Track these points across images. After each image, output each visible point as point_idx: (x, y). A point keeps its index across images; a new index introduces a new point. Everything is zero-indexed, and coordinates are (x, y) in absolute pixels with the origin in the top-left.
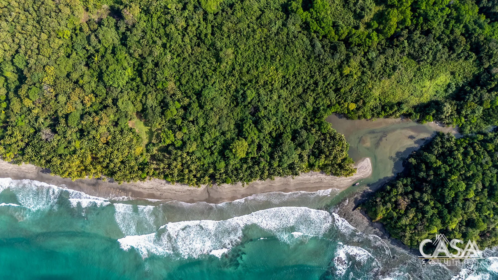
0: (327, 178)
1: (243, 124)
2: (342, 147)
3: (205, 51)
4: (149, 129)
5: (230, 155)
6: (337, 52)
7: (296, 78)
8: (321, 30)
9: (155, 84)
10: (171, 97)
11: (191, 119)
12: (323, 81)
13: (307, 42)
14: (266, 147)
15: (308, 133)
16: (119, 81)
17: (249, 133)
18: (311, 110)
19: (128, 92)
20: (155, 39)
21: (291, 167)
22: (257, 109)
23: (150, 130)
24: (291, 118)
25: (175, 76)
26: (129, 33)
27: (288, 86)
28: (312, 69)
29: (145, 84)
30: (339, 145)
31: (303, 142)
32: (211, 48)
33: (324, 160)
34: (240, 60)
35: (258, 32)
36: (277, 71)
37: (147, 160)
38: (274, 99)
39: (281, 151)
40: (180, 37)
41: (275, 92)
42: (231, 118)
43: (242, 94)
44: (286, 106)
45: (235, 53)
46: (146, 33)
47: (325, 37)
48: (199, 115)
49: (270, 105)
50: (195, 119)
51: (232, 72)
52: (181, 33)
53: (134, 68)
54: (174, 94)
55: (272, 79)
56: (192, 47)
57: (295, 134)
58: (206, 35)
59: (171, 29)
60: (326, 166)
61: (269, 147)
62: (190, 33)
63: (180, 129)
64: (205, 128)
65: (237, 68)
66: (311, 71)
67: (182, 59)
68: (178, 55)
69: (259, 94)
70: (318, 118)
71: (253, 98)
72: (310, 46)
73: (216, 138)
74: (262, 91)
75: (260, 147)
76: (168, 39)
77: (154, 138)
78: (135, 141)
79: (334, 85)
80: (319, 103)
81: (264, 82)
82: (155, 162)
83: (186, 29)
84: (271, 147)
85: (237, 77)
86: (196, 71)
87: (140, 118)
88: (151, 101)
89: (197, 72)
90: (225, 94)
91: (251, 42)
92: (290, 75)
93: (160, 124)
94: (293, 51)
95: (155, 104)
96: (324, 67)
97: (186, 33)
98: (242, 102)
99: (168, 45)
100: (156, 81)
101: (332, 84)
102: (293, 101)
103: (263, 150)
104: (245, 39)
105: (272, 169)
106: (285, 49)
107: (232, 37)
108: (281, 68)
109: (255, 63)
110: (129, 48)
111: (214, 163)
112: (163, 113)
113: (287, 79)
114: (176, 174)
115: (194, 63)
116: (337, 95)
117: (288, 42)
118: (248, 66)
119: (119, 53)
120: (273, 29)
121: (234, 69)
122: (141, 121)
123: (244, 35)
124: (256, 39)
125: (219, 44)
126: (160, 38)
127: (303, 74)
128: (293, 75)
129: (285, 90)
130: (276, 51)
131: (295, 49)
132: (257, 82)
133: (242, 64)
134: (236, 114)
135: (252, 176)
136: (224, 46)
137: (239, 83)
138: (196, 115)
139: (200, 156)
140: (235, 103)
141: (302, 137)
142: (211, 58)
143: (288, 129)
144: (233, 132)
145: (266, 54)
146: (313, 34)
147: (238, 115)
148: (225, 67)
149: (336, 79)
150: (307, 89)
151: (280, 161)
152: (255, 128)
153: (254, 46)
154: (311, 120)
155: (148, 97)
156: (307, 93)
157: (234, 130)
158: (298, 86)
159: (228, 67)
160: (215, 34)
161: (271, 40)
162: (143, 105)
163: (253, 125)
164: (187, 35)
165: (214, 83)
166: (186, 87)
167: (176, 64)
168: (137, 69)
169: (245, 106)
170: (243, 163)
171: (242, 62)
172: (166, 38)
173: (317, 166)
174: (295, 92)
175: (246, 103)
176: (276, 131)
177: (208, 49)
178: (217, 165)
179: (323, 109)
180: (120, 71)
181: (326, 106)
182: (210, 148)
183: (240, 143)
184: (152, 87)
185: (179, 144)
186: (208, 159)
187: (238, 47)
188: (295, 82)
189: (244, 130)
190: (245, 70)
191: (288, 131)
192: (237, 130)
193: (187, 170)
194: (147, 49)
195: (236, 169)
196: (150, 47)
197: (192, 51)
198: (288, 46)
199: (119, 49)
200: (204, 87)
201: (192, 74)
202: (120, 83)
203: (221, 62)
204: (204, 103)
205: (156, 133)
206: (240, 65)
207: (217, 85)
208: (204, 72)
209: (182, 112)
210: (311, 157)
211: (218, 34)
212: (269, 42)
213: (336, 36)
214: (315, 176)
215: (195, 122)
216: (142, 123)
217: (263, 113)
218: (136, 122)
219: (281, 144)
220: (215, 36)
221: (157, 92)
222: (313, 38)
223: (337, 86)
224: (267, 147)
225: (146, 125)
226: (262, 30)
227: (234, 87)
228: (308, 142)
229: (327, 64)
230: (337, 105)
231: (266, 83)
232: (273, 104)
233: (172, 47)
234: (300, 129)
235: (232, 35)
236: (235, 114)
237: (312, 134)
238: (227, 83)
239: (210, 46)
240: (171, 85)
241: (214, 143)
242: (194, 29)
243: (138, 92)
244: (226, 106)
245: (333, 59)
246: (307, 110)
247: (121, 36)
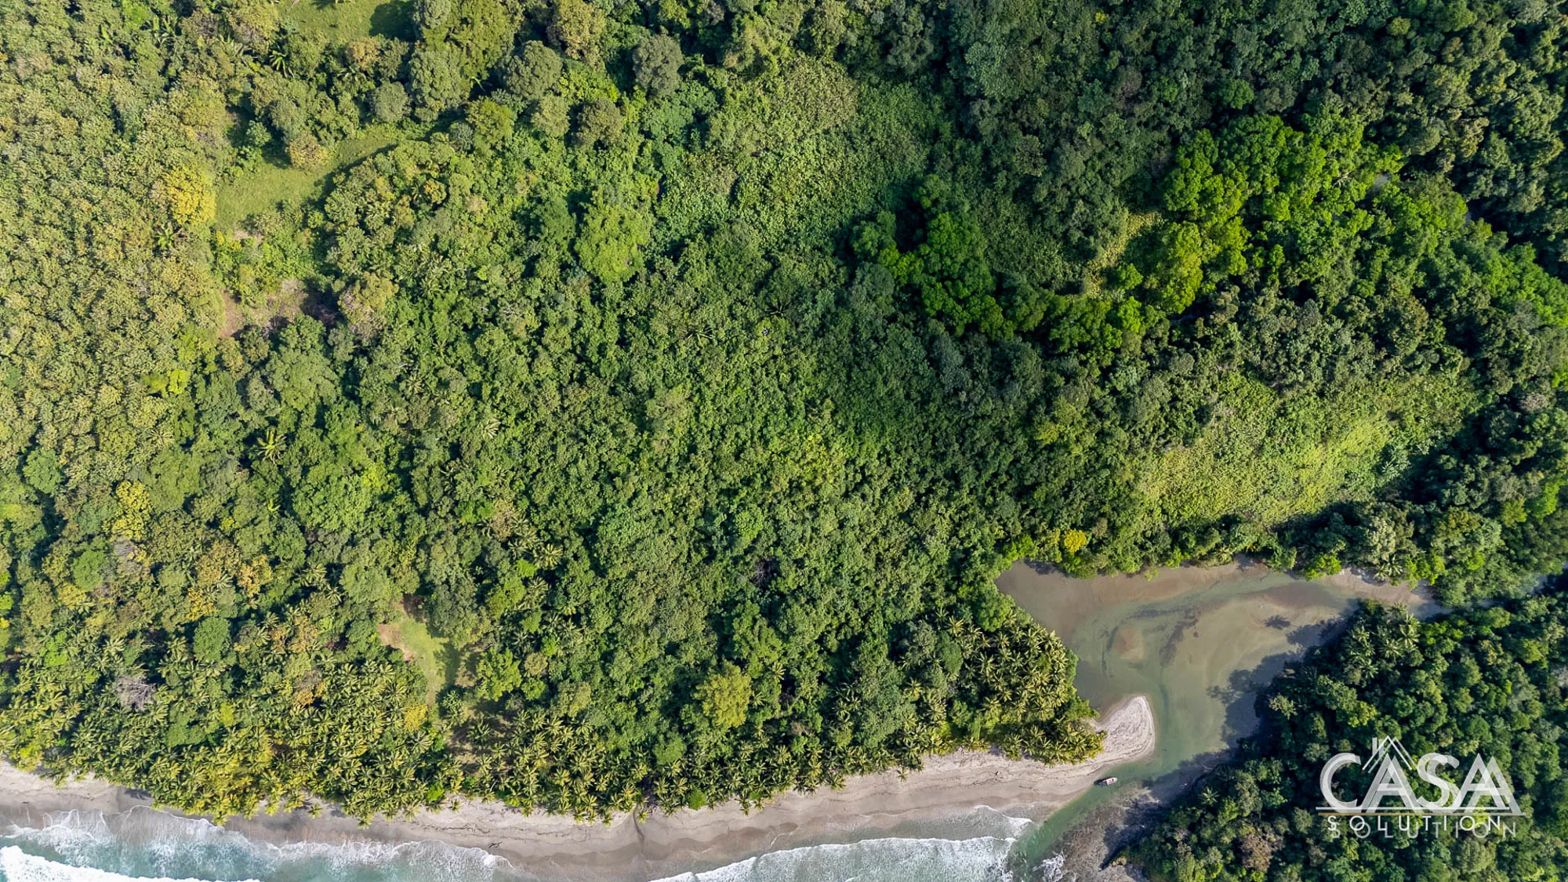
0: (1013, 769)
1: (731, 619)
2: (1052, 672)
3: (603, 396)
4: (445, 645)
5: (695, 718)
6: (1013, 378)
7: (889, 463)
8: (959, 308)
9: (452, 512)
10: (505, 546)
11: (570, 610)
12: (976, 467)
13: (919, 351)
14: (809, 687)
15: (938, 633)
16: (341, 513)
17: (751, 648)
18: (944, 560)
19: (373, 542)
20: (447, 373)
21: (896, 745)
22: (771, 569)
23: (449, 646)
24: (883, 585)
25: (512, 482)
26: (363, 362)
27: (866, 487)
28: (937, 434)
29: (424, 512)
30: (1041, 668)
31: (927, 664)
32: (620, 388)
33: (998, 712)
34: (711, 420)
35: (760, 330)
36: (828, 448)
37: (446, 740)
38: (824, 532)
39: (859, 695)
40: (522, 361)
41: (826, 512)
42: (694, 600)
43: (723, 525)
44: (866, 551)
45: (696, 399)
46: (416, 358)
47: (973, 327)
48: (593, 598)
49: (813, 553)
50: (582, 611)
51: (687, 460)
52: (524, 349)
53: (387, 462)
54: (513, 538)
55: (815, 471)
56: (560, 388)
57: (899, 640)
58: (602, 350)
59: (491, 342)
60: (1006, 729)
61: (819, 683)
62: (553, 347)
63: (537, 641)
64: (614, 635)
65: (704, 446)
66: (934, 440)
67: (532, 429)
68: (521, 416)
69: (776, 522)
70: (971, 584)
71: (759, 535)
72: (926, 364)
73: (652, 666)
74: (784, 513)
75: (789, 685)
76: (486, 368)
77: (462, 669)
78: (401, 689)
79: (1011, 477)
80: (968, 536)
81: (791, 482)
82: (468, 746)
83: (540, 333)
84: (826, 682)
85: (705, 471)
86: (576, 461)
87: (416, 614)
88: (444, 564)
89: (582, 464)
90: (671, 525)
91: (741, 361)
92: (869, 455)
93: (475, 631)
94: (873, 383)
95: (457, 572)
96: (975, 426)
97: (539, 348)
98: (725, 548)
99: (486, 391)
100: (456, 503)
101: (1007, 473)
102: (885, 533)
103: (802, 694)
104: (724, 354)
105: (834, 753)
106: (849, 377)
107: (683, 351)
108: (841, 439)
109: (758, 427)
110: (369, 405)
111: (649, 745)
112: (481, 598)
113: (862, 468)
114: (533, 786)
115: (571, 435)
116: (1024, 508)
117: (856, 354)
118: (737, 435)
119: (338, 428)
120: (808, 317)
121: (693, 449)
122: (418, 620)
123: (719, 341)
124: (756, 351)
125: (641, 379)
126: (461, 369)
127: (910, 451)
128: (879, 456)
129: (859, 502)
130: (820, 386)
131: (880, 377)
132: (767, 485)
133: (717, 433)
134: (711, 583)
135: (769, 780)
136: (659, 379)
137: (713, 488)
138: (584, 599)
139: (606, 722)
140: (704, 552)
141: (920, 648)
142: (622, 420)
143: (878, 624)
144: (703, 641)
145: (791, 396)
146: (933, 323)
147: (714, 588)
148: (665, 443)
149: (1016, 461)
150: (926, 494)
151: (856, 729)
152: (771, 631)
153: (752, 371)
154: (948, 588)
155: (433, 554)
156: (927, 506)
157: (707, 636)
158: (898, 488)
159: (675, 444)
160: (630, 344)
161: (804, 350)
162: (422, 576)
163: (763, 622)
164: (543, 355)
165: (636, 495)
166: (549, 513)
167: (515, 445)
168: (397, 466)
169: (736, 561)
170: (742, 738)
171: (717, 427)
172: (479, 368)
173: (977, 735)
174: (890, 507)
175: (738, 551)
176: (838, 630)
177: (613, 391)
178: (656, 751)
179: (984, 556)
180: (344, 481)
181: (991, 542)
182: (634, 696)
183: (725, 682)
184: (446, 519)
185: (537, 690)
186: (630, 731)
187: (702, 378)
188: (887, 476)
189: (736, 637)
190: (727, 449)
191: (875, 631)
192: (714, 637)
193: (566, 773)
194: (422, 407)
195: (720, 761)
196: (432, 398)
197: (562, 400)
198: (856, 369)
199: (335, 416)
200: (604, 510)
201: (565, 473)
202: (347, 519)
203: (652, 432)
204: (607, 559)
205: (468, 654)
206: (711, 433)
207: (644, 500)
208: (601, 463)
209: (541, 587)
210: (957, 705)
211: (639, 344)
212: (796, 357)
213: (1010, 323)
214: (975, 764)
215: (583, 618)
216: (422, 626)
217: (790, 579)
218: (404, 626)
219: (858, 674)
220: (632, 349)
221: (461, 535)
222: (934, 338)
223: (1021, 480)
224: (815, 684)
225: (434, 631)
226: (776, 325)
227: (696, 504)
228: (942, 664)
229: (983, 417)
230: (1028, 538)
231: (795, 486)
232: (824, 547)
233: (499, 395)
234: (916, 620)
235: (682, 343)
236: (706, 585)
237: (953, 637)
238: (675, 493)
239: (617, 380)
240: (502, 512)
241: (646, 679)
242: (564, 332)
243: (401, 537)
244: (676, 560)
245: (1002, 398)
246: (932, 560)
247: (342, 372)
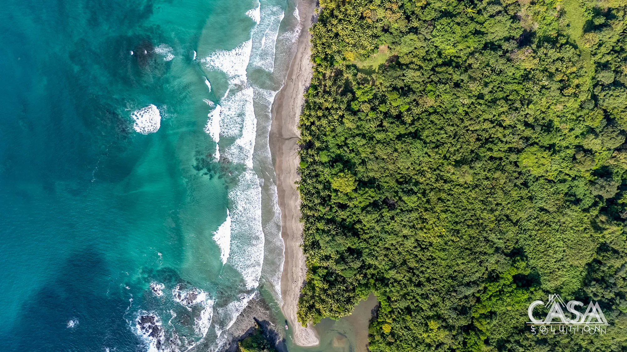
0: (297, 288)
1: (374, 188)
2: (336, 311)
3: (470, 147)
4: (375, 70)
5: (337, 169)
6: (458, 314)
7: (428, 259)
8: (488, 296)
9: (432, 81)
10: (415, 100)
11: (385, 124)
12: (423, 294)
13: (474, 278)
14: (342, 214)
15: (357, 269)
16: (440, 37)
17: (362, 195)
18: (385, 276)
19: (424, 47)
20: (491, 86)
21: (315, 245)
22: (392, 207)
23: (374, 72)
24: (378, 249)
25: (440, 107)
26: (500, 53)
27: (419, 249)
28: (438, 281)
29: (433, 69)
30: (338, 307)
31: (346, 263)
32: (473, 155)
33: (320, 286)
34: (457, 190)
35: (491, 216)
36: (438, 236)
37: (336, 66)
38: (403, 229)
39: (337, 234)
40: (490, 117)
41: (412, 232)
42: (382, 174)
43: (412, 189)
44: (392, 244)
45: (466, 185)
46: (498, 74)
47: (478, 300)
48: (389, 134)
49: (396, 224)
50: (384, 128)
51: (441, 179)
52: (495, 118)
53: (455, 56)
54: (417, 104)
55: (429, 229)
56: (476, 130)
57: (356, 253)
58: (490, 150)
59: (502, 107)
60: (313, 288)
61: (342, 219)
62: (494, 130)
63: (373, 109)
64: (372, 139)
65: (446, 187)
66: (436, 279)
67: (461, 117)
68: (467, 113)
69: (411, 211)
70: (375, 284)
71: (406, 203)
72: (468, 281)
73: (358, 153)
74: (414, 215)
75: (343, 207)
76: (489, 102)
77: (364, 76)
78: (362, 52)
79: (416, 307)
80: (394, 286)
81: (426, 219)
82: (333, 74)
83: (500, 125)
84: (342, 221)
85: (435, 185)
86: (446, 133)
87: (391, 60)
88: (411, 75)
89: (445, 136)
90: (414, 168)
91: (478, 206)
92: (433, 252)
93: (381, 84)
94: (463, 259)
95: (407, 80)
96: (439, 296)
97: (495, 124)
98: (403, 189)
99: (481, 101)
100: (435, 83)
101: (417, 306)
102: (399, 253)
103: (339, 211)
104: (482, 199)
105: (315, 221)
106: (467, 249)
107: (486, 182)
108: (442, 242)
109: (451, 209)
110: (481, 53)
111: (327, 148)
112: (395, 89)
113: (428, 249)
114: (317, 100)
115: (456, 132)
116: (401, 309)
117: (476, 253)
118: (448, 200)
119: (475, 40)
120: (493, 235)
121: (445, 182)
122: (387, 61)
123: (487, 198)
124: (482, 212)
125: (478, 165)
126: (491, 92)
127: (433, 269)
128: (432, 256)
129: (413, 245)
130: (464, 237)
131: (465, 262)
132: (426, 210)
133: (451, 192)
134: (387, 181)
135: (308, 194)
136: (475, 171)
137: (427, 187)
138: (389, 130)
139: (337, 132)
140: (401, 180)
141: (353, 261)
142: (461, 154)
143: (363, 245)
144: (365, 175)
145: (461, 224)
146: (483, 285)
147: (386, 182)
148: (449, 171)
149: (423, 310)
150: (413, 272)
151: (323, 231)
152: (368, 203)
153: (473, 210)
154: (373, 275)
155: (417, 72)
156: (408, 272)
157: (367, 177)
158: (417, 262)
159: (449, 175)
160: (491, 161)
161: (480, 232)
162: (407, 65)
163: (372, 201)
164: (492, 125)
165: (429, 156)
166: (426, 120)
167: (456, 109)
168: (453, 61)
169: (396, 192)
170: (325, 185)
171: (453, 193)
172: (490, 99)
173: (313, 277)
174: (410, 257)
175: (400, 194)
176: (362, 229)
177: (472, 151)
178: (325, 152)
179: (386, 291)
180: (452, 40)
181: (390, 295)
182: (346, 144)
183: (351, 183)
184: (429, 78)
185: (355, 106)
186: (333, 142)
187: (473, 189)
188: (423, 258)
189: (367, 189)
190: (443, 195)
191: (361, 244)
192: (366, 179)
193: (321, 114)
194: (478, 75)
195: (317, 176)
196: (481, 78)
197: (471, 131)
198: (470, 252)
199: (480, 39)
200: (425, 143)
201: (442, 128)
202: (437, 39)
203: (455, 166)
204: (405, 141)
205: (369, 79)
206: (450, 190)
207: (427, 159)
208: (443, 144)
209: (394, 113)
210: (326, 271)
211: (491, 165)
212: (477, 228)
213: (478, 315)
214: (300, 274)
215: (381, 128)
216: (384, 62)
217: (387, 214)
218: (385, 55)
219: (345, 235)
220: (489, 162)
221: (422, 83)
222: (478, 285)
223: (414, 311)
224: (342, 217)
225: (381, 66)
226: (492, 222)
227: (422, 180)
228: (345, 269)
229: (443, 300)
230: (390, 310)
231: (424, 221)
232: (397, 229)
233: (479, 107)
234: (363, 260)
235: (489, 183)
236: (387, 179)
237: (355, 275)
238: (428, 172)
239: (477, 154)
240: (430, 101)
241: (353, 150)
242: (500, 135)
243: (424, 59)
244: (399, 168)
245: (450, 309)
246: (385, 270)
247: (496, 43)
